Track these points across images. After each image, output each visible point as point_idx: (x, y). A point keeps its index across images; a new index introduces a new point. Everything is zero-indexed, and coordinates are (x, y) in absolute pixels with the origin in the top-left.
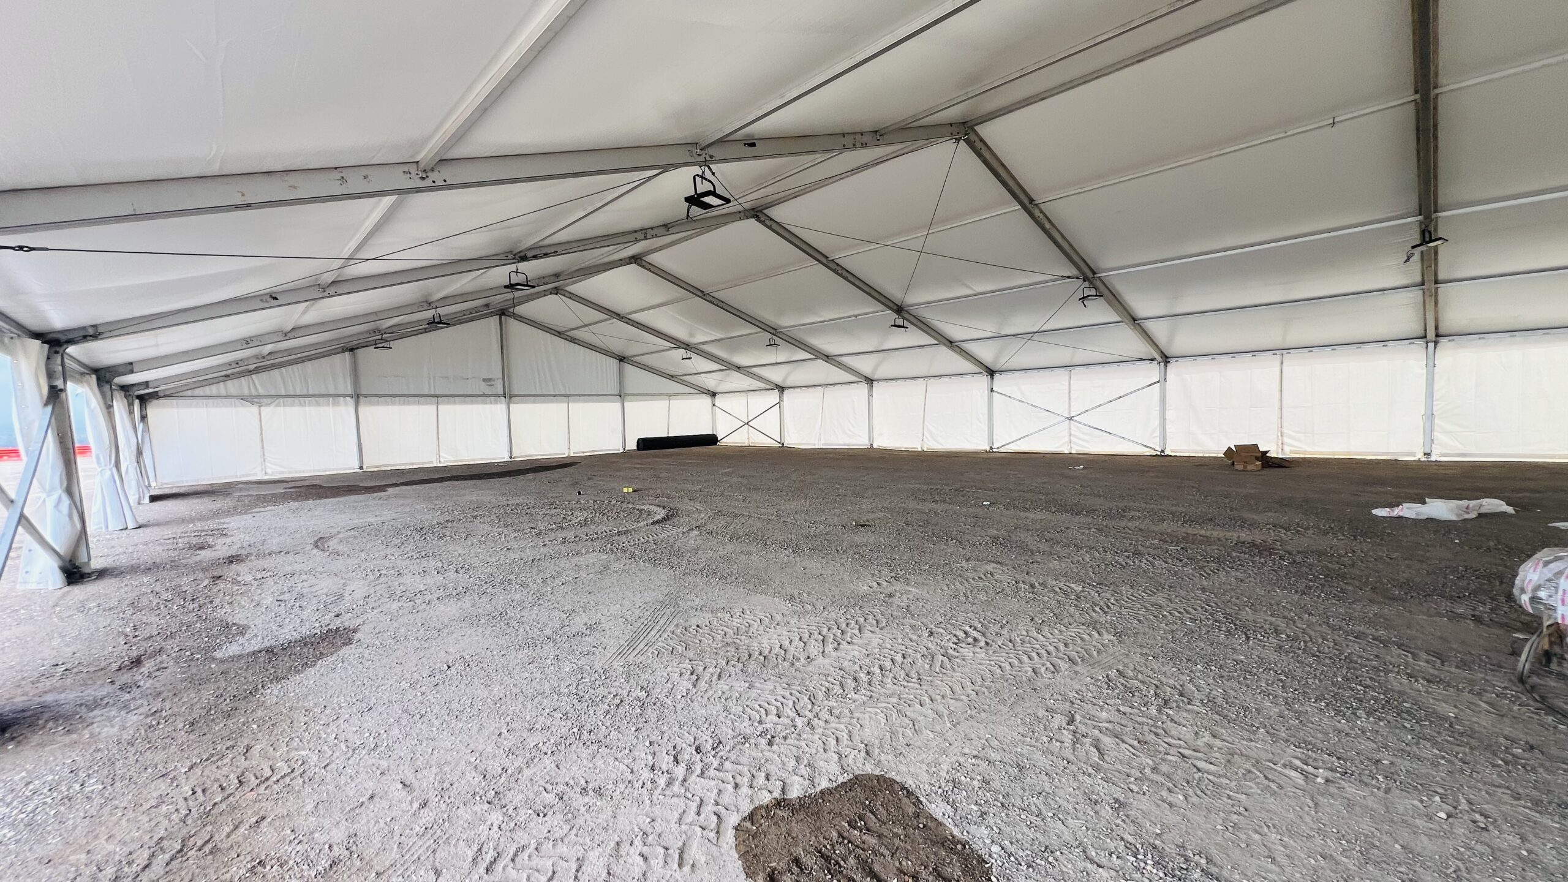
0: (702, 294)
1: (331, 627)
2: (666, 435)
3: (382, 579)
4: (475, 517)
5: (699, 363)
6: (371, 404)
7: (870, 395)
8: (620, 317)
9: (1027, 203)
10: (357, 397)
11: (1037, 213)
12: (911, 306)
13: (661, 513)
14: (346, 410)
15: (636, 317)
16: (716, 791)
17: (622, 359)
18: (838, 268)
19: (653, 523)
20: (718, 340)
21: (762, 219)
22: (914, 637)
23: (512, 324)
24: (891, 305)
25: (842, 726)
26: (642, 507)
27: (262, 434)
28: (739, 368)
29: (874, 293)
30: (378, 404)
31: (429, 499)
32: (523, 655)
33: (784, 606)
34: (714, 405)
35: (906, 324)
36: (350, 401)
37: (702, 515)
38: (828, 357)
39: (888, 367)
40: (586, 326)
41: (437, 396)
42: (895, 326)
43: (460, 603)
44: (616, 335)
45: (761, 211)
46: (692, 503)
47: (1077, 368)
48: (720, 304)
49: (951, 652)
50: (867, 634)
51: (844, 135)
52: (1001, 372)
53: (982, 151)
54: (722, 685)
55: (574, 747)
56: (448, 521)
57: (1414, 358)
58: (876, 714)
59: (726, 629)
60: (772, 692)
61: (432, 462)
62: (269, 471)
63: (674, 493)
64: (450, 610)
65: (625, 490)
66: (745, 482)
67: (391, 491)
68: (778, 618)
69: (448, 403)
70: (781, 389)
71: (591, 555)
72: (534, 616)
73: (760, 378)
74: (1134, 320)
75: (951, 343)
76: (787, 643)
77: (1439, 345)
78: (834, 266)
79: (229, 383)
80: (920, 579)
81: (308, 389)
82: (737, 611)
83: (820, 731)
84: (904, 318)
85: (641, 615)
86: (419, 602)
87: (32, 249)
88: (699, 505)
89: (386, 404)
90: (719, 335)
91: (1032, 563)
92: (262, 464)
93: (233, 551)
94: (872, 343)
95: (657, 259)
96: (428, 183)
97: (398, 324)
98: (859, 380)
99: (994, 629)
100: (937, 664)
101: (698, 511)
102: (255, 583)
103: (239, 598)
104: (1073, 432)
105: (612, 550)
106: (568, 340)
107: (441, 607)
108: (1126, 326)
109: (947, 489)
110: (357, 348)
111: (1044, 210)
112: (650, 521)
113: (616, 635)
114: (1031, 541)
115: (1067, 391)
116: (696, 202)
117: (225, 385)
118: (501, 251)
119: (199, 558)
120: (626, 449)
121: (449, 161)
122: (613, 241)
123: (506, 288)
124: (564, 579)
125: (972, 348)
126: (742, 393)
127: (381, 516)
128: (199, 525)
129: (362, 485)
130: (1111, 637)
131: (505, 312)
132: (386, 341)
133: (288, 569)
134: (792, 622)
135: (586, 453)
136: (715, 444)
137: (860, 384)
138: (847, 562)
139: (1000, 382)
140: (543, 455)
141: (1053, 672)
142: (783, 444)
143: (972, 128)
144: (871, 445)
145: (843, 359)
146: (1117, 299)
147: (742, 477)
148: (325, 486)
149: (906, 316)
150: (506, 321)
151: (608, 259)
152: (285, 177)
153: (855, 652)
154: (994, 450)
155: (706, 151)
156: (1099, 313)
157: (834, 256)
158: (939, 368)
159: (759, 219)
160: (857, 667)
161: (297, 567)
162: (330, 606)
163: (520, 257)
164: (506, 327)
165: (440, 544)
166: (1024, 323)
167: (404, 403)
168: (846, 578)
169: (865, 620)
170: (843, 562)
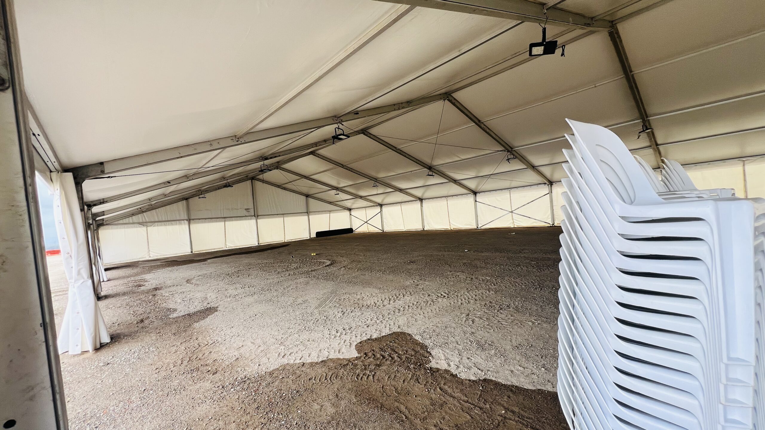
0: (342, 166)
1: (207, 307)
2: (328, 230)
3: (220, 292)
4: (250, 268)
5: (342, 196)
6: (195, 223)
7: (422, 206)
8: (306, 177)
9: (478, 122)
10: (189, 220)
11: (482, 126)
12: (436, 166)
13: (328, 263)
14: (184, 226)
15: (313, 177)
16: (349, 338)
17: (307, 196)
18: (401, 152)
19: (325, 266)
20: (351, 185)
21: (366, 134)
22: (422, 297)
23: (258, 184)
24: (426, 166)
25: (392, 322)
26: (320, 261)
27: (148, 239)
28: (361, 197)
29: (417, 161)
30: (198, 223)
31: (227, 263)
32: (282, 310)
33: (377, 291)
34: (351, 214)
35: (434, 174)
36: (186, 222)
38: (401, 190)
39: (429, 193)
40: (291, 182)
41: (225, 218)
42: (428, 175)
43: (253, 297)
44: (304, 185)
45: (365, 131)
46: (341, 258)
47: (513, 189)
48: (351, 170)
49: (434, 300)
50: (406, 297)
51: (394, 105)
52: (479, 192)
53: (455, 103)
54: (353, 314)
55: (304, 332)
56: (238, 271)
58: (404, 318)
59: (354, 299)
60: (370, 315)
61: (223, 248)
62: (151, 256)
63: (334, 254)
64: (250, 299)
65: (312, 254)
66: (365, 248)
67: (209, 261)
68: (374, 294)
69: (230, 221)
70: (381, 205)
71: (301, 279)
72: (282, 300)
73: (371, 201)
74: (533, 167)
75: (455, 181)
76: (377, 302)
78: (400, 152)
79: (134, 217)
80: (430, 279)
81: (168, 218)
82: (359, 293)
83: (385, 323)
84: (432, 171)
85: (323, 297)
86: (237, 298)
87: (112, 177)
88: (344, 258)
89: (202, 222)
90: (351, 183)
91: (476, 271)
92: (148, 253)
93: (154, 286)
94: (420, 183)
95: (322, 152)
96: (239, 142)
97: (209, 187)
98: (416, 199)
99: (452, 293)
100: (429, 304)
101: (345, 261)
102: (171, 296)
103: (167, 301)
104: (514, 218)
105: (309, 277)
106: (282, 189)
107: (246, 299)
108: (530, 170)
109: (452, 246)
110: (189, 198)
111: (486, 124)
112: (324, 266)
113: (314, 303)
114: (478, 263)
115: (509, 200)
116: (336, 138)
117: (132, 218)
118: (257, 157)
119: (141, 290)
120: (311, 237)
121: (248, 133)
122: (303, 149)
123: (259, 171)
124: (292, 287)
125: (465, 183)
126: (363, 208)
127: (209, 271)
128: (132, 278)
129: (195, 259)
130: (493, 293)
131: (254, 178)
132: (202, 194)
133: (181, 291)
134: (379, 295)
135: (293, 240)
136: (352, 232)
137: (417, 201)
138: (403, 275)
139: (479, 198)
140: (273, 242)
141: (467, 303)
142: (383, 231)
143: (450, 95)
144: (424, 229)
145: (408, 190)
146: (524, 159)
147: (364, 246)
148: (178, 260)
149: (433, 170)
150: (254, 182)
151: (299, 155)
152: (193, 146)
153: (400, 302)
154: (479, 228)
155: (339, 118)
156: (517, 165)
157: (399, 147)
158: (452, 192)
159: (365, 134)
160: (400, 306)
161: (184, 290)
162: (204, 301)
163: (265, 158)
164: (254, 185)
165: (239, 279)
166: (486, 171)
167: (210, 222)
168: (402, 281)
169: (406, 293)
170: (402, 275)
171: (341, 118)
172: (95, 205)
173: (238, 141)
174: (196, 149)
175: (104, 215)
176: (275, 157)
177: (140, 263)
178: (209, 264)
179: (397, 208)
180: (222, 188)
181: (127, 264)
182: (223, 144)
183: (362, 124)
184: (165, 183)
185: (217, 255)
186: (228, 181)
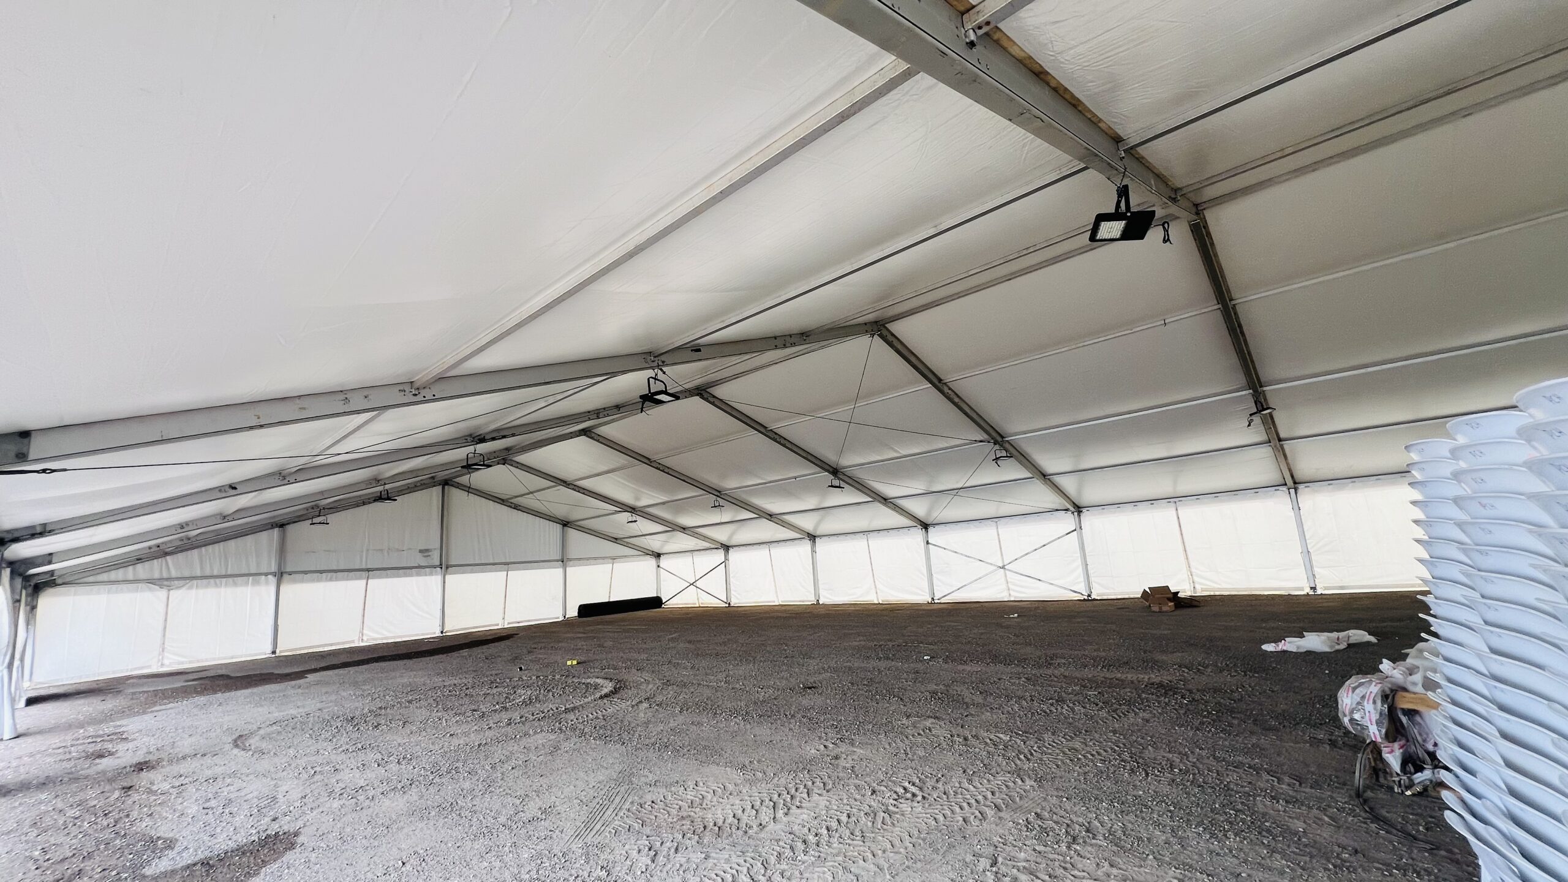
0: (648, 461)
1: (269, 832)
2: (607, 601)
3: (317, 777)
4: (410, 702)
5: (644, 526)
6: (295, 581)
7: (813, 551)
8: (565, 483)
9: (937, 382)
10: (280, 575)
11: (946, 390)
12: (847, 467)
13: (608, 687)
14: (267, 589)
15: (582, 483)
17: (566, 524)
18: (776, 437)
19: (601, 697)
20: (664, 503)
21: (706, 396)
22: (858, 797)
23: (456, 495)
24: (828, 468)
26: (589, 681)
27: (166, 620)
28: (684, 529)
29: (810, 457)
30: (302, 581)
31: (355, 684)
32: (479, 845)
33: (736, 776)
34: (658, 566)
35: (843, 484)
36: (272, 580)
37: (651, 686)
38: (771, 515)
39: (830, 524)
40: (532, 493)
41: (368, 570)
42: (832, 486)
43: (406, 797)
44: (560, 501)
45: (704, 390)
46: (639, 673)
47: (1002, 520)
48: (667, 470)
49: (891, 808)
50: (815, 797)
51: (775, 338)
52: (934, 525)
54: (680, 858)
56: (380, 708)
57: (1279, 503)
58: (824, 873)
59: (680, 802)
60: (727, 861)
61: (353, 642)
62: (166, 662)
63: (620, 664)
64: (396, 804)
65: (569, 663)
66: (692, 646)
67: (311, 677)
68: (730, 787)
69: (381, 577)
70: (726, 548)
71: (538, 736)
72: (486, 804)
73: (705, 538)
74: (1044, 476)
75: (885, 500)
76: (740, 812)
77: (1299, 492)
78: (773, 435)
79: (139, 566)
80: (863, 739)
81: (227, 569)
82: (691, 784)
84: (840, 479)
85: (596, 794)
86: (361, 798)
87: (53, 471)
88: (646, 675)
89: (313, 581)
90: (664, 499)
91: (966, 716)
92: (159, 655)
93: (140, 757)
94: (811, 502)
95: (606, 430)
96: (419, 398)
97: (339, 500)
98: (802, 537)
99: (930, 783)
100: (879, 821)
101: (646, 682)
102: (174, 791)
103: (158, 808)
104: (1009, 580)
105: (560, 729)
106: (511, 507)
107: (387, 802)
108: (1038, 481)
109: (890, 644)
110: (288, 524)
111: (951, 387)
112: (598, 695)
113: (571, 817)
114: (967, 694)
115: (997, 541)
116: (649, 399)
117: (134, 570)
118: (461, 435)
119: (100, 768)
120: (567, 617)
121: (441, 379)
122: (567, 423)
123: (462, 467)
124: (513, 763)
125: (905, 504)
126: (687, 554)
127: (303, 707)
128: (91, 730)
129: (276, 672)
130: (1033, 783)
131: (449, 482)
132: (319, 516)
133: (209, 773)
134: (744, 791)
135: (521, 622)
136: (660, 606)
137: (803, 540)
138: (794, 725)
139: (934, 535)
140: (477, 627)
141: (981, 820)
142: (729, 604)
143: (884, 325)
144: (818, 601)
145: (787, 517)
146: (1028, 460)
147: (690, 642)
148: (233, 675)
149: (841, 477)
150: (449, 491)
151: (559, 434)
152: (297, 401)
153: (804, 815)
154: (936, 601)
155: (659, 358)
156: (1012, 471)
157: (772, 426)
158: (877, 524)
159: (702, 397)
160: (806, 830)
161: (219, 770)
162: (264, 811)
163: (479, 439)
164: (448, 497)
165: (377, 732)
166: (949, 481)
167: (331, 580)
168: (795, 743)
169: (813, 783)
170: (792, 726)
171: (663, 358)
172: (16, 540)
173: (415, 395)
174: (304, 409)
175: (50, 563)
176: (504, 437)
177: (131, 681)
178: (309, 686)
179: (762, 553)
180: (370, 503)
181: (94, 686)
182: (376, 400)
183: (701, 374)
184: (223, 489)
185: (335, 661)
186: (387, 487)
